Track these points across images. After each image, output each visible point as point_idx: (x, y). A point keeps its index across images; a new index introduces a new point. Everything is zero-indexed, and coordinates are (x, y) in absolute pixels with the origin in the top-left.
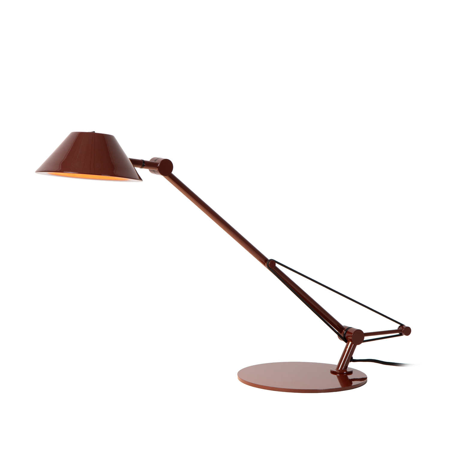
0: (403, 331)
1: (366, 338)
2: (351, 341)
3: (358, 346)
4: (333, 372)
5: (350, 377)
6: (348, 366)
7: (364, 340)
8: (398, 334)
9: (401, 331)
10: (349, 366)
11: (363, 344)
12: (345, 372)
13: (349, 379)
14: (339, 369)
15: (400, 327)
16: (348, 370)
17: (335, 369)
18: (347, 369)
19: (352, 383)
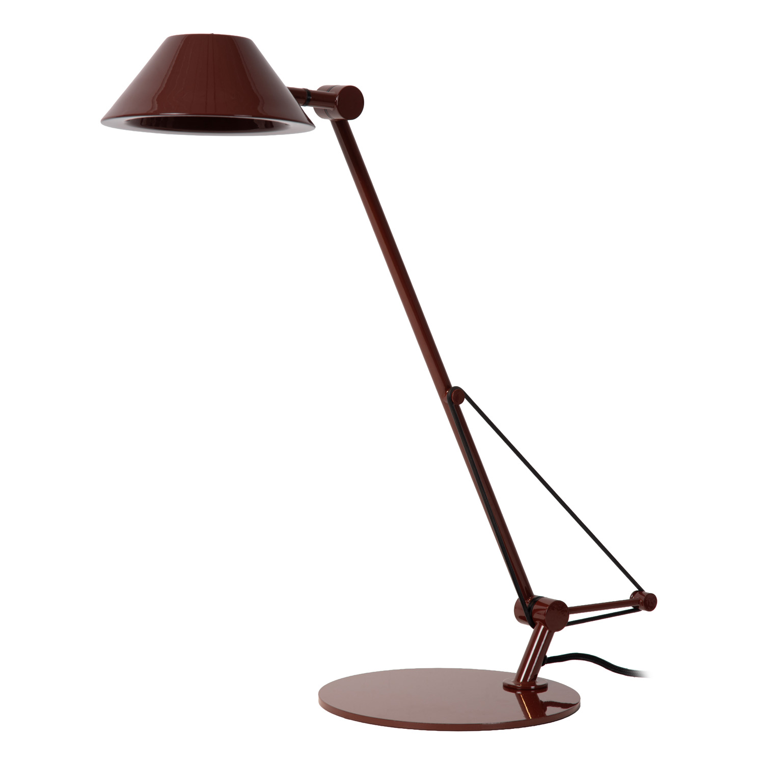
0: (642, 603)
1: (572, 617)
2: (543, 622)
3: (556, 634)
4: (508, 688)
5: (543, 697)
6: (537, 675)
7: (569, 620)
8: (631, 608)
9: (638, 601)
10: (539, 675)
11: (566, 628)
12: (533, 687)
13: (542, 702)
14: (521, 680)
15: (634, 593)
16: (538, 683)
17: (513, 680)
18: (537, 680)
19: (545, 710)
